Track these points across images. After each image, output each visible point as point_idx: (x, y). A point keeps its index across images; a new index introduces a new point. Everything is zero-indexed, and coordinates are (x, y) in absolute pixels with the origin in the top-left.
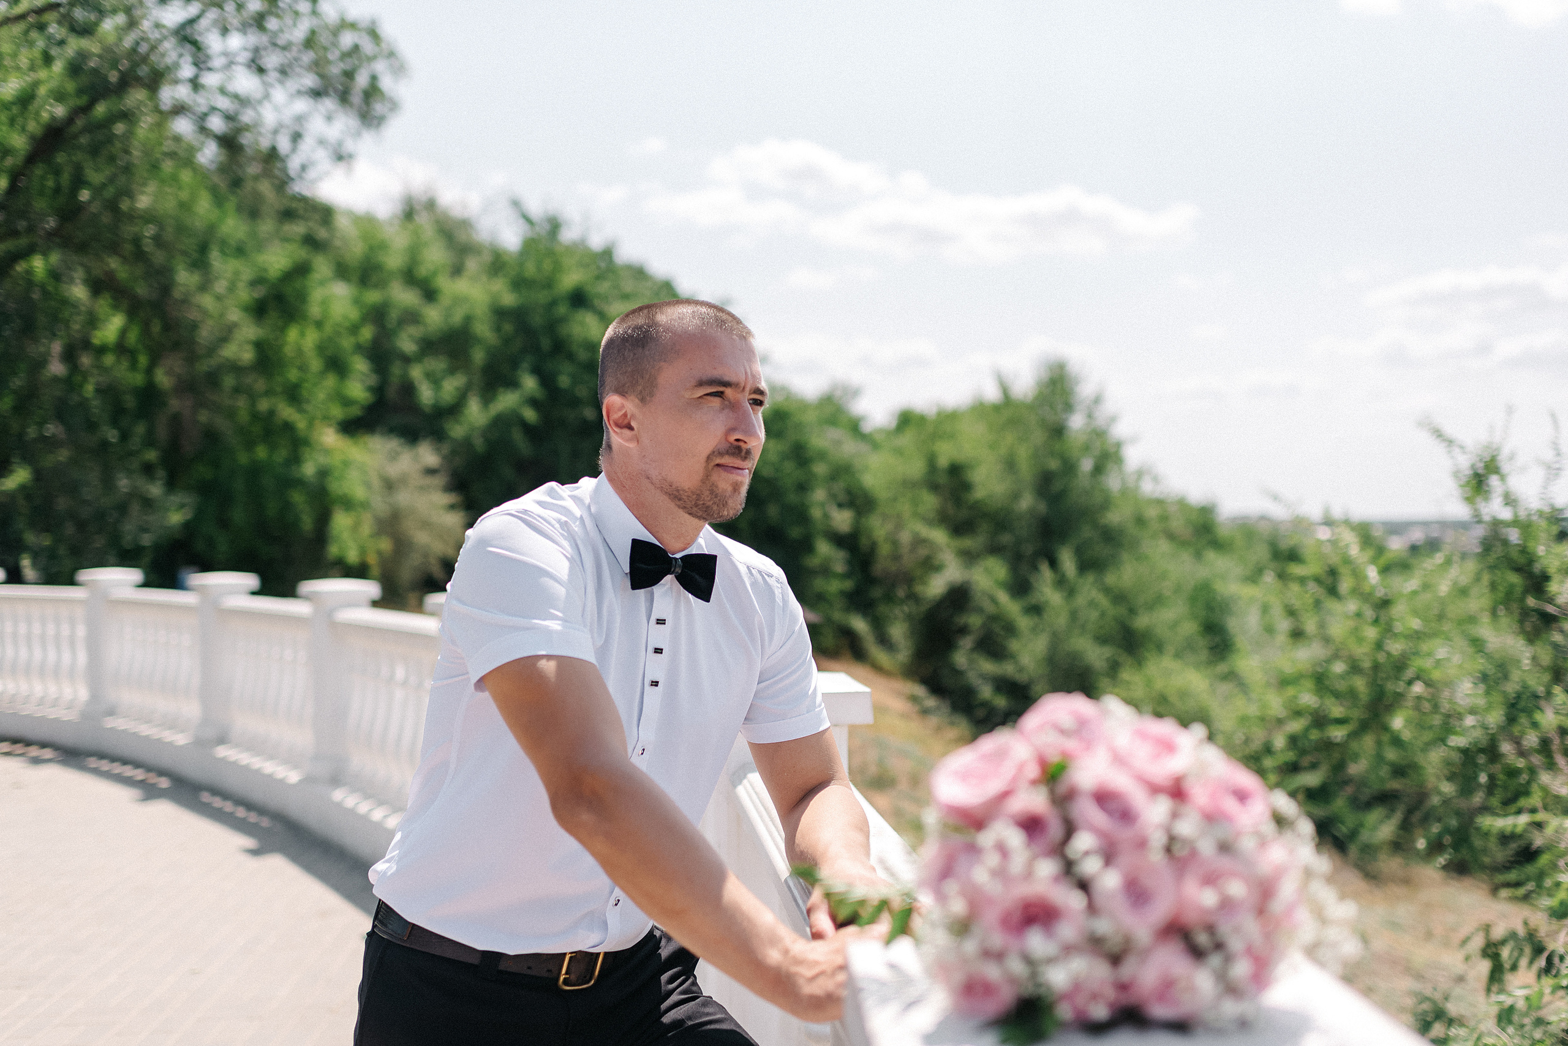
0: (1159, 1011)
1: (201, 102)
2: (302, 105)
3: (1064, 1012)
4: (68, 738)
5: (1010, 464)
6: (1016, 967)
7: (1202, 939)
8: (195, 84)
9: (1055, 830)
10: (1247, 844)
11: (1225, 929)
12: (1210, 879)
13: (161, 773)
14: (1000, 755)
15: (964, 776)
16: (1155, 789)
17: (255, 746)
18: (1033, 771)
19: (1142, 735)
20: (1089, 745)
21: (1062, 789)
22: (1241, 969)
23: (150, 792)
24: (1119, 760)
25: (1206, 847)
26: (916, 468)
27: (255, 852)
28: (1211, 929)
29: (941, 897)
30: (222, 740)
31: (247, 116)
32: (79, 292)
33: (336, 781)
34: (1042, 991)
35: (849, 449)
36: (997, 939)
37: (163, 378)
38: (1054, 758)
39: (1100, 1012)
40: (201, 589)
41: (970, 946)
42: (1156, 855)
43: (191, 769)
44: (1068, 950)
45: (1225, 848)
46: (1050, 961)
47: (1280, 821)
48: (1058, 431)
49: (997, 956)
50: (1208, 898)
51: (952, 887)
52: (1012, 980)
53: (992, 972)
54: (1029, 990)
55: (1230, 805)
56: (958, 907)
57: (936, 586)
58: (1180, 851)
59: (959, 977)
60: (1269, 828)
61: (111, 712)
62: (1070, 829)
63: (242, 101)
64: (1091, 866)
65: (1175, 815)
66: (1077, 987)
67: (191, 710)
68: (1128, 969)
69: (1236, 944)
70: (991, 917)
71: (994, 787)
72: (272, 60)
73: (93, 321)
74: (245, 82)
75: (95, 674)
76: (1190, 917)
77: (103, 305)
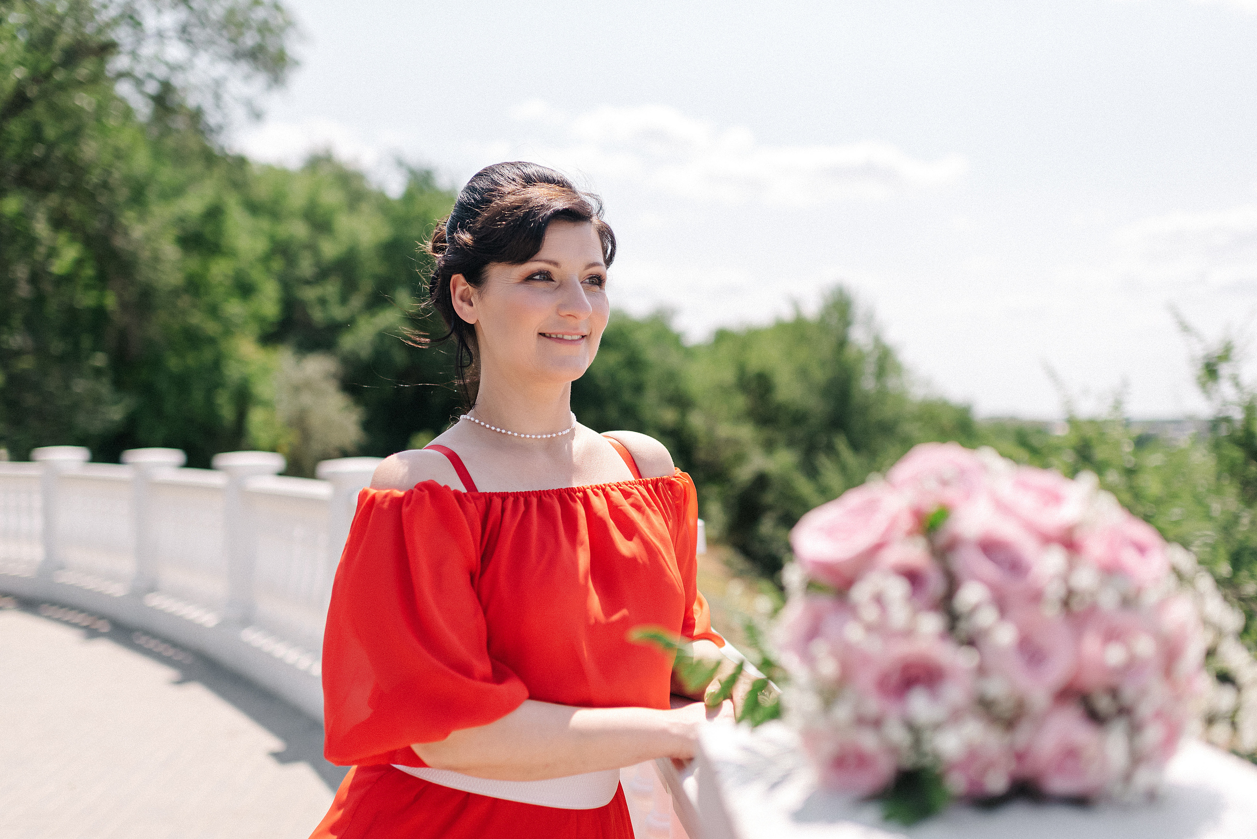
0: (1059, 784)
1: (140, 70)
2: (221, 69)
3: (956, 783)
4: (27, 590)
5: (803, 373)
6: (897, 734)
7: (1103, 704)
8: (134, 54)
9: (936, 585)
10: (1151, 597)
11: (1129, 693)
12: (1112, 635)
13: (102, 617)
14: (871, 507)
15: (831, 532)
16: (1046, 539)
17: (181, 595)
18: (906, 523)
19: (1024, 486)
20: (968, 495)
21: (942, 539)
22: (1153, 734)
23: (92, 633)
24: (1002, 507)
25: (1108, 600)
26: (728, 375)
27: (179, 682)
28: (1114, 692)
29: (808, 659)
30: (152, 589)
31: (178, 81)
32: (41, 228)
33: (246, 621)
34: (927, 761)
35: (674, 359)
36: (873, 705)
37: (111, 301)
38: (930, 506)
39: (997, 783)
40: (136, 465)
41: (843, 712)
42: (1051, 611)
43: (128, 615)
44: (955, 717)
45: (1128, 602)
46: (937, 726)
47: (1179, 575)
48: (842, 343)
49: (876, 723)
50: (1115, 655)
51: (821, 648)
52: (893, 750)
53: (868, 741)
54: (909, 761)
55: (1129, 557)
56: (829, 668)
57: (744, 474)
58: (1076, 606)
59: (828, 748)
60: (1171, 582)
61: (62, 567)
62: (952, 584)
63: (174, 68)
64: (987, 617)
65: (1071, 567)
66: (972, 755)
67: (126, 565)
68: (1022, 736)
69: (1145, 710)
70: (866, 679)
71: (862, 540)
72: (197, 32)
73: (53, 253)
74: (176, 51)
75: (48, 536)
76: (1092, 680)
77: (62, 239)
